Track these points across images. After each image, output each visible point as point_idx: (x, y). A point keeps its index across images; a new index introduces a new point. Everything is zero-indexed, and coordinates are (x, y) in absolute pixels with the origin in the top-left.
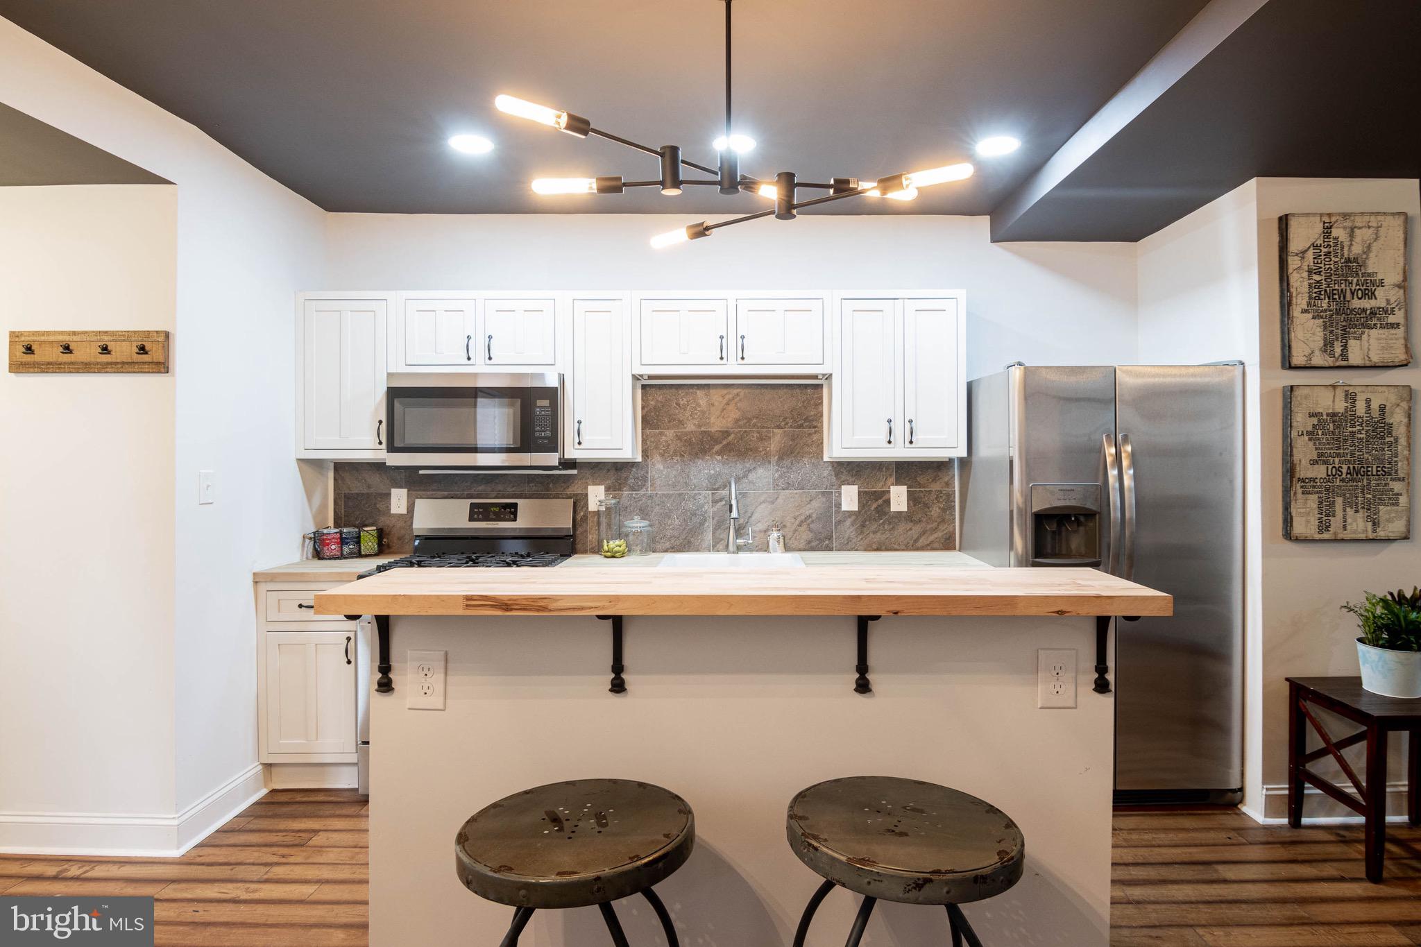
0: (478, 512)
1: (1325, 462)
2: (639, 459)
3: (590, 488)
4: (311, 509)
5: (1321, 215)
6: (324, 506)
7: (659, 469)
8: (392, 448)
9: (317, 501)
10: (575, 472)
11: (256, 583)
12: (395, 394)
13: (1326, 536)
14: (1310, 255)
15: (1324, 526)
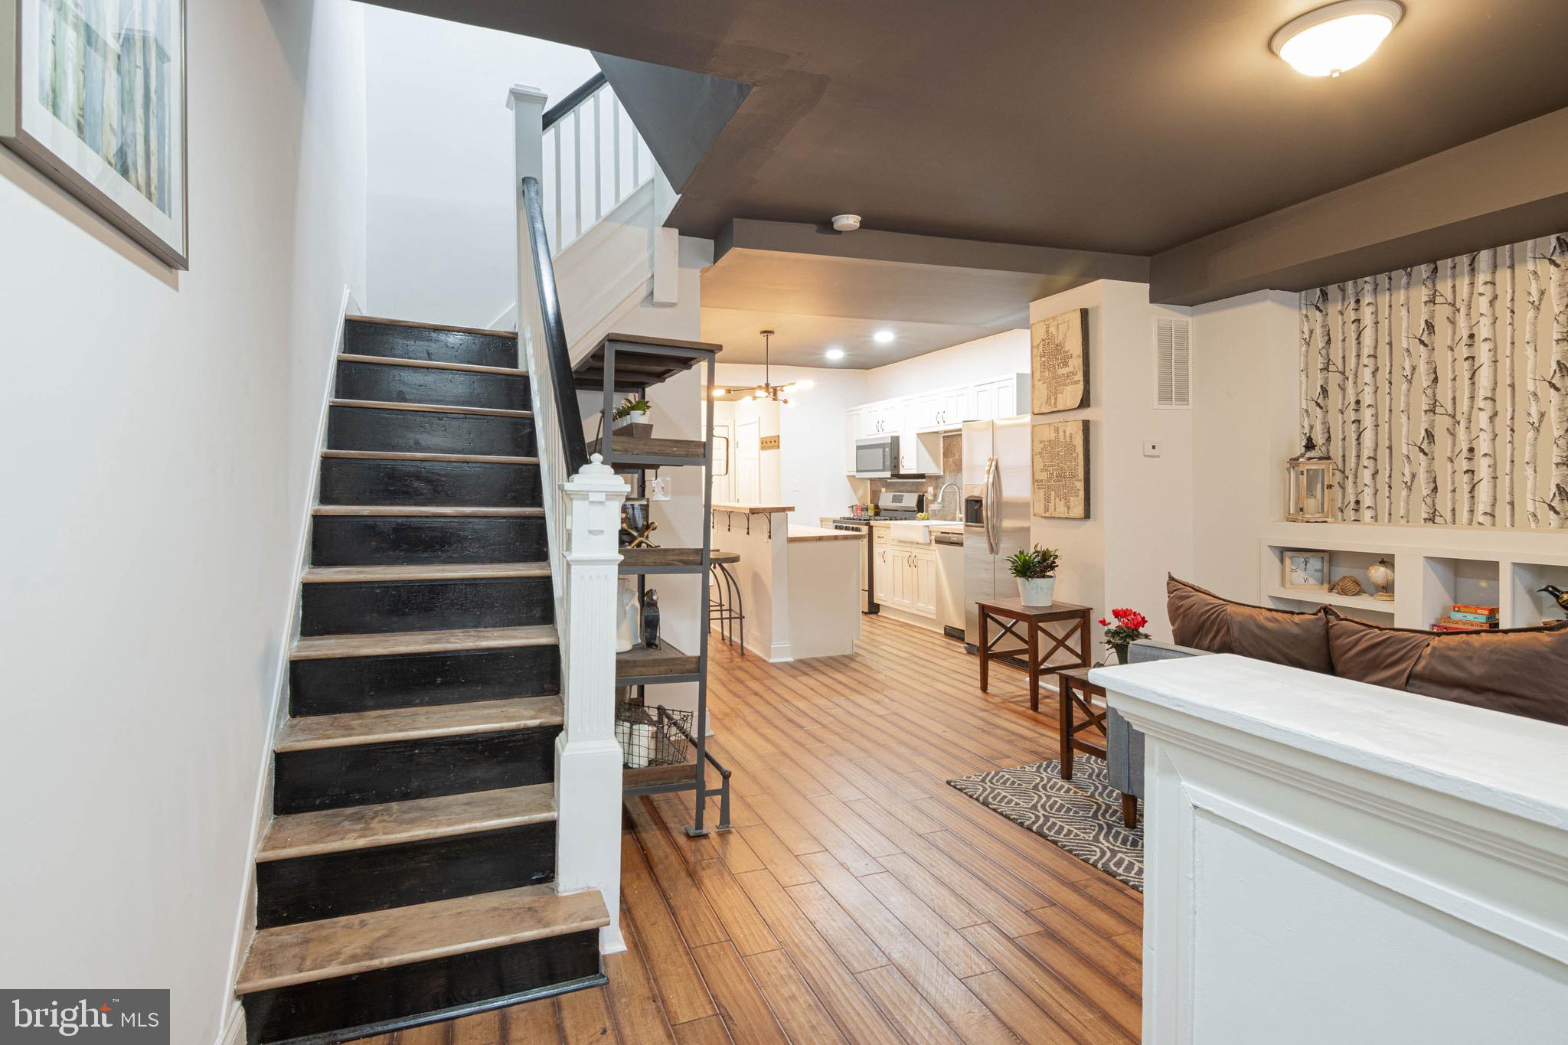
0: (896, 499)
1: (1046, 470)
2: (942, 474)
3: (929, 488)
4: (856, 495)
5: (1044, 321)
6: (864, 496)
7: (948, 477)
8: (857, 471)
9: (861, 492)
10: (924, 480)
11: (821, 521)
12: (859, 448)
13: (1047, 515)
14: (1041, 346)
15: (1047, 510)
